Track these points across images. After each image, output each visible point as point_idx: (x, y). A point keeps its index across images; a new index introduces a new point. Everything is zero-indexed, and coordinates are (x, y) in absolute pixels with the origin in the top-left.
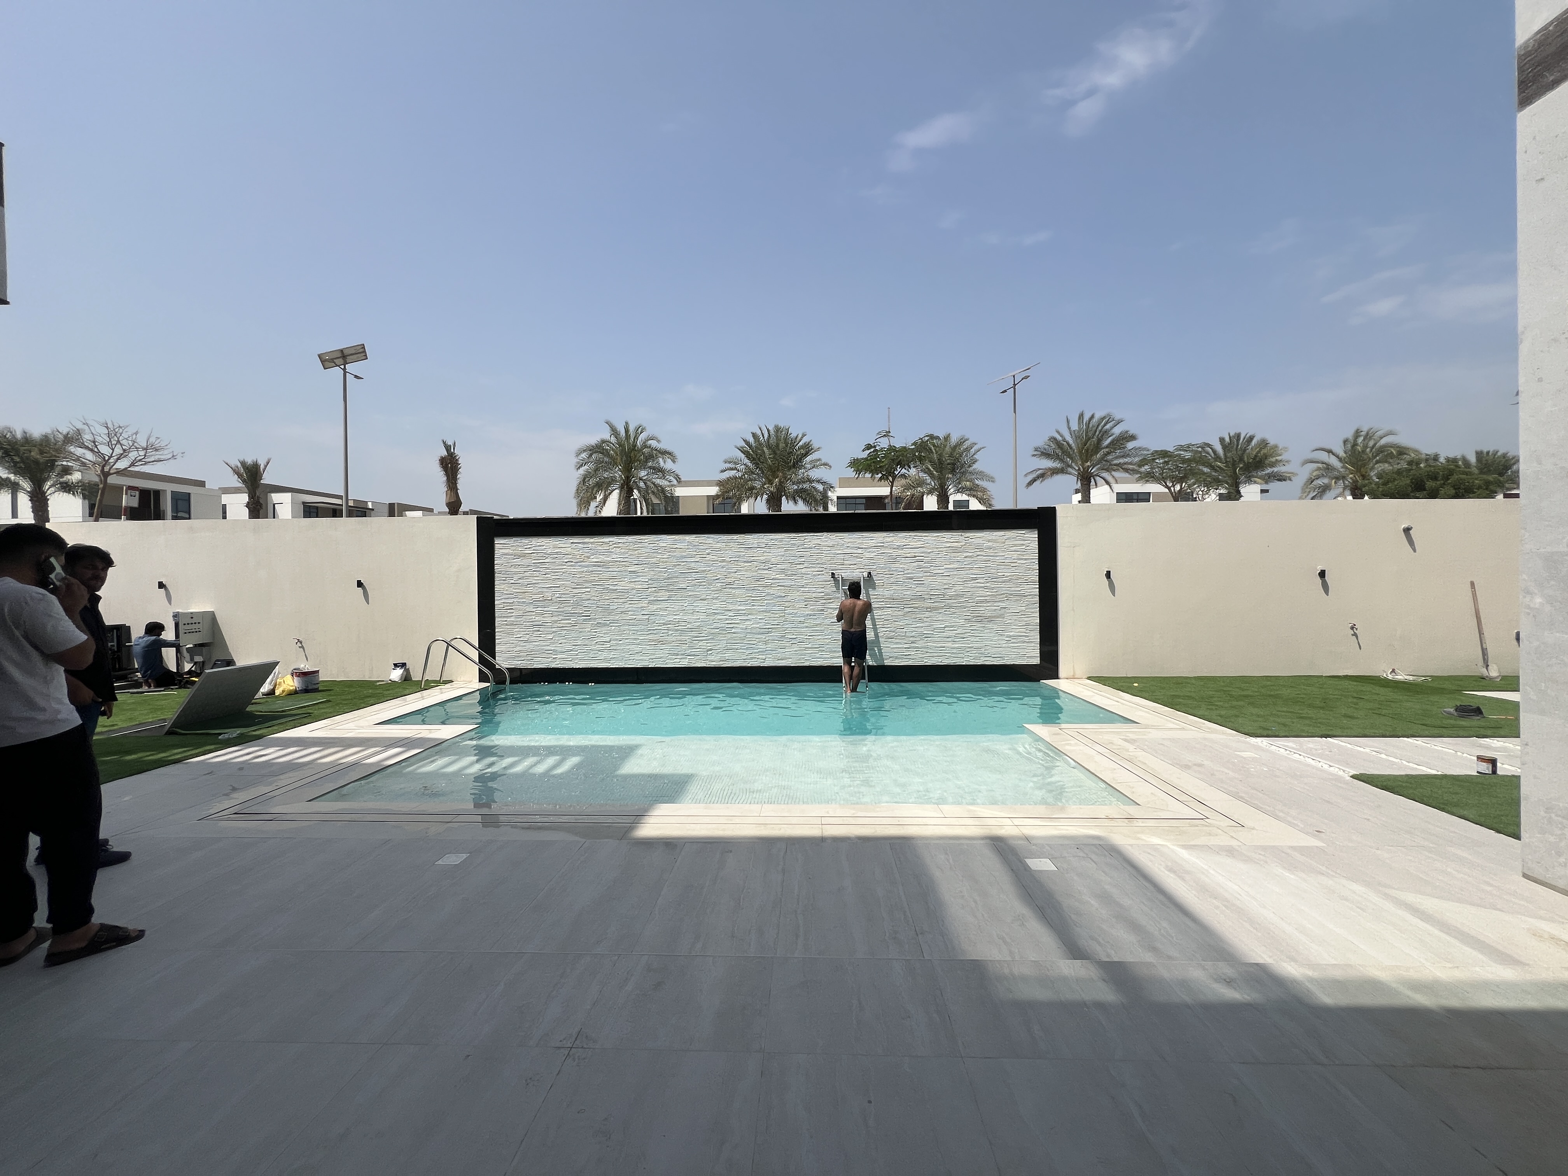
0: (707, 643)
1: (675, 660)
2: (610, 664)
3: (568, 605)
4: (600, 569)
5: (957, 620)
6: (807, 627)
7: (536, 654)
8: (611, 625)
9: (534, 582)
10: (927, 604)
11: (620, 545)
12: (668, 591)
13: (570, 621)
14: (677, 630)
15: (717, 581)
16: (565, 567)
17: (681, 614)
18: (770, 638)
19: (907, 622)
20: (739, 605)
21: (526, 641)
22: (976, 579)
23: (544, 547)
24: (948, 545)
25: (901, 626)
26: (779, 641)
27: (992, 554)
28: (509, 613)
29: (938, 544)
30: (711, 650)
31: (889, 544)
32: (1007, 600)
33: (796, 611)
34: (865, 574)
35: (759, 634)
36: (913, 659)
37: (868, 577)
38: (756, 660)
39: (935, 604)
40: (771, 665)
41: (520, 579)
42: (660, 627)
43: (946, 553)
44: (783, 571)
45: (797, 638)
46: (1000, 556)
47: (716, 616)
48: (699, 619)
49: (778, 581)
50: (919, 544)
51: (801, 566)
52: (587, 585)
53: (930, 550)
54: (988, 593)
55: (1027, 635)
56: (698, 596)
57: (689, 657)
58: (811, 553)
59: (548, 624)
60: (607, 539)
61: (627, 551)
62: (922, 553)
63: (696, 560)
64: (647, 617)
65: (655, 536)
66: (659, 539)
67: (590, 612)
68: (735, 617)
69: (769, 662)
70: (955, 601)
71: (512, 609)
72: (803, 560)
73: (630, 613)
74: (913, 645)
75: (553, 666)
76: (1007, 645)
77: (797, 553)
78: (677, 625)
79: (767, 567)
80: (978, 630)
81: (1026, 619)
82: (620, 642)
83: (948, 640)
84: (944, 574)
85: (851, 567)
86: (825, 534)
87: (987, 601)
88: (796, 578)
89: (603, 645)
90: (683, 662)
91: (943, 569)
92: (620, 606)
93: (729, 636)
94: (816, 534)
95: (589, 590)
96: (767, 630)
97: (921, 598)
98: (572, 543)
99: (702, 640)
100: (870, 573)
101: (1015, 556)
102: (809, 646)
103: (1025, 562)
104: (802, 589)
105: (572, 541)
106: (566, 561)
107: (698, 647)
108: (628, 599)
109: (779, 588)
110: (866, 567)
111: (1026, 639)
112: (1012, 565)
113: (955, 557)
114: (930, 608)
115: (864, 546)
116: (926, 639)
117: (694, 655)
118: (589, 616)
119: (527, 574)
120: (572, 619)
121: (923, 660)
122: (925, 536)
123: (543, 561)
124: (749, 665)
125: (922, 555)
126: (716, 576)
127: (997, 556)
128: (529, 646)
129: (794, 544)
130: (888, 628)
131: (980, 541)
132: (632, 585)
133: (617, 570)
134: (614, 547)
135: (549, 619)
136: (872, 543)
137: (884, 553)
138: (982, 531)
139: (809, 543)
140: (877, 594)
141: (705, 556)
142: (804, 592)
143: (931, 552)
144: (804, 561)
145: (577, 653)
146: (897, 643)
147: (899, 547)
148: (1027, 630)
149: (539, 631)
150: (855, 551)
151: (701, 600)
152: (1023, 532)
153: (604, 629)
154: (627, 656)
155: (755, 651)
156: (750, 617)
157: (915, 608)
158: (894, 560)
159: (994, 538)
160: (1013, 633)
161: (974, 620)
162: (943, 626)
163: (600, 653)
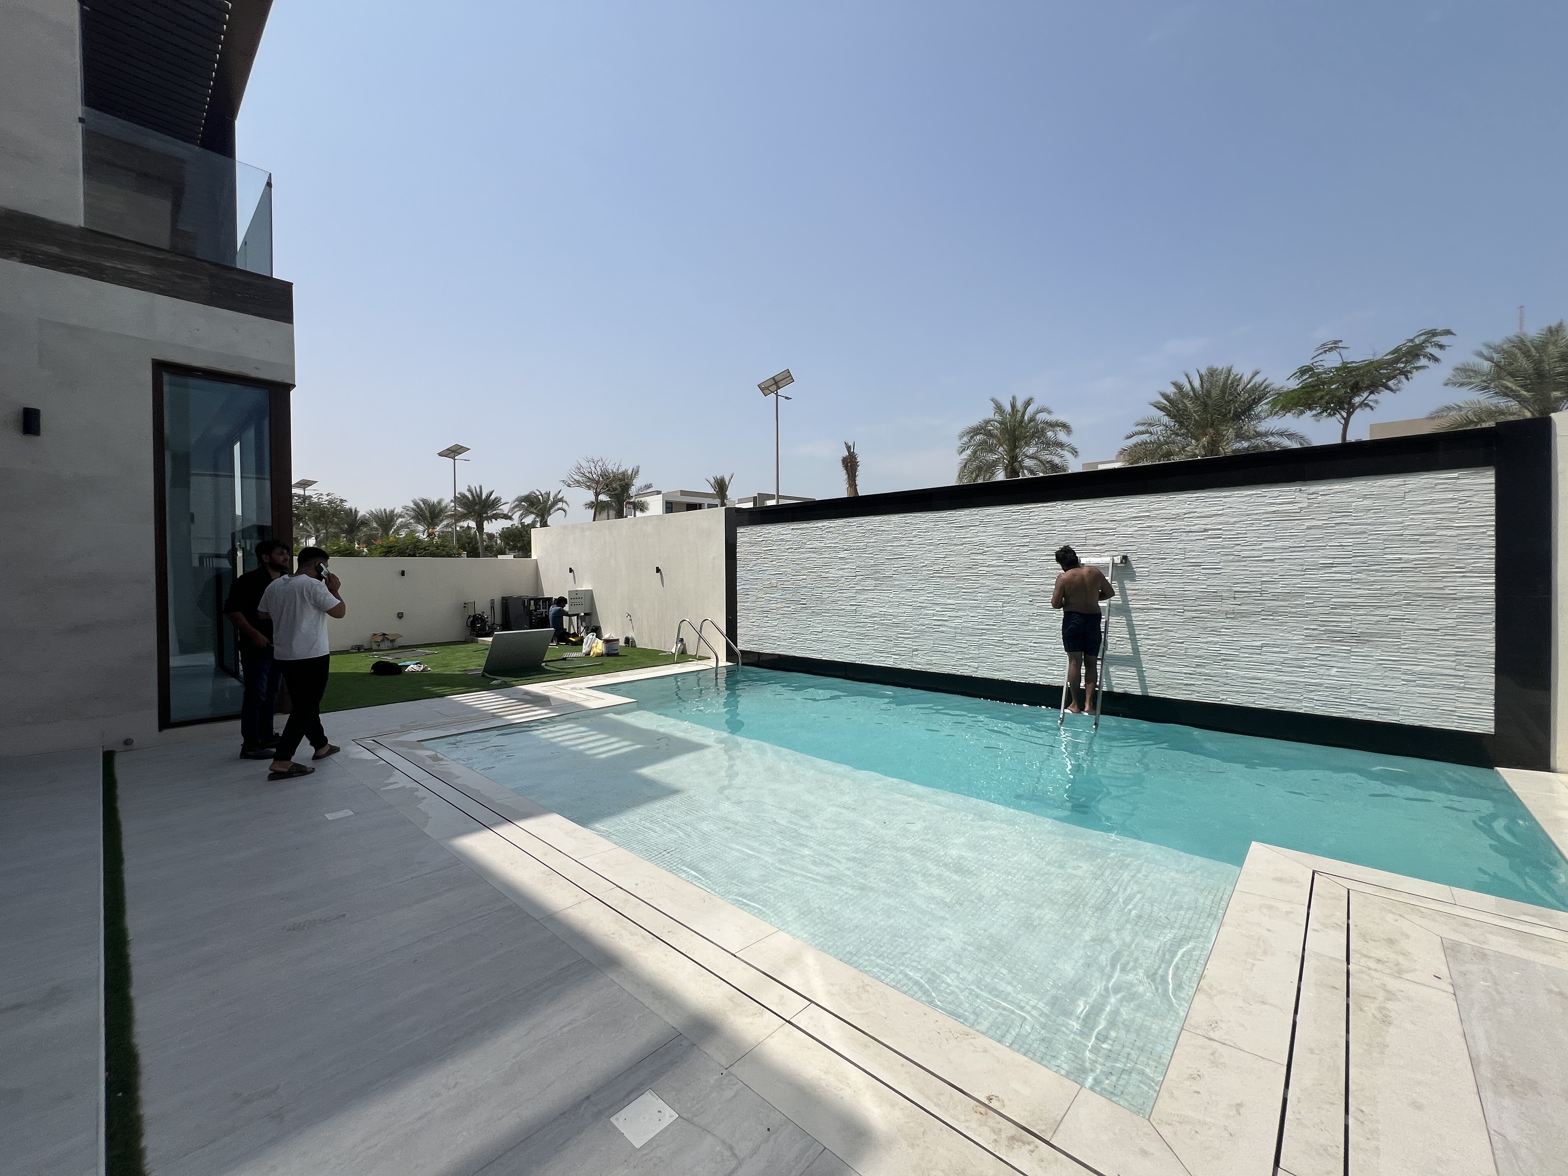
0: (913, 642)
1: (881, 658)
2: (822, 656)
3: (789, 592)
4: (814, 555)
5: (1290, 636)
6: (1032, 631)
7: (765, 640)
8: (823, 614)
9: (764, 569)
10: (1228, 606)
11: (831, 529)
12: (876, 579)
13: (790, 609)
14: (883, 624)
15: (924, 568)
16: (787, 554)
17: (887, 606)
18: (984, 641)
19: (1188, 633)
20: (948, 598)
21: (758, 626)
22: (1332, 565)
23: (772, 534)
24: (1274, 509)
25: (1179, 638)
26: (995, 646)
27: (1370, 521)
28: (747, 598)
29: (1250, 508)
30: (917, 650)
31: (1158, 512)
32: (1408, 604)
33: (1018, 608)
34: (1118, 560)
35: (970, 635)
36: (1199, 692)
37: (1121, 562)
38: (967, 668)
39: (1243, 607)
40: (985, 676)
41: (754, 566)
42: (866, 620)
43: (1268, 523)
44: (1000, 556)
45: (1019, 644)
46: (1391, 523)
47: (922, 610)
48: (904, 613)
49: (995, 568)
50: (1212, 510)
51: (1025, 549)
52: (804, 572)
53: (1235, 519)
54: (1359, 592)
55: (1461, 673)
56: (903, 586)
57: (894, 656)
58: (1038, 531)
59: (773, 611)
60: (820, 524)
61: (837, 535)
62: (1220, 524)
63: (903, 544)
64: (854, 608)
65: (862, 518)
66: (866, 521)
67: (805, 600)
68: (943, 613)
69: (983, 673)
70: (1286, 603)
71: (748, 595)
72: (1028, 540)
73: (839, 602)
74: (1198, 670)
75: (777, 652)
76: (1405, 689)
77: (1020, 532)
78: (883, 618)
79: (981, 551)
80: (1334, 656)
81: (1457, 643)
82: (831, 634)
83: (1269, 667)
84: (1264, 558)
85: (1097, 548)
86: (1059, 503)
87: (1355, 606)
88: (1017, 564)
89: (816, 635)
90: (889, 661)
91: (1259, 550)
92: (831, 595)
93: (937, 635)
94: (1045, 505)
95: (805, 577)
96: (980, 631)
97: (1215, 596)
98: (792, 529)
99: (908, 638)
100: (1125, 558)
101: (1431, 523)
102: (1035, 656)
103: (1458, 532)
104: (1026, 580)
105: (792, 527)
106: (788, 547)
107: (903, 645)
108: (838, 588)
109: (997, 577)
110: (1120, 548)
111: (1457, 682)
112: (1423, 539)
113: (1286, 529)
114: (1233, 613)
115: (1117, 518)
116: (1225, 663)
117: (898, 655)
118: (805, 604)
119: (759, 561)
120: (792, 607)
121: (1218, 695)
122: (1225, 497)
123: (770, 548)
124: (959, 673)
125: (1220, 527)
126: (924, 563)
127: (1384, 524)
128: (761, 631)
129: (1017, 520)
130: (1155, 640)
131: (1344, 498)
132: (841, 572)
133: (829, 556)
134: (827, 532)
135: (774, 605)
136: (1133, 513)
137: (1150, 527)
138: (1349, 480)
139: (1036, 517)
140: (1137, 588)
141: (911, 539)
142: (1029, 583)
143: (1236, 522)
144: (1029, 542)
145: (795, 641)
146: (1173, 665)
147: (1177, 517)
148: (1460, 664)
149: (767, 617)
150: (1103, 526)
151: (907, 590)
152: (1456, 475)
153: (818, 619)
154: (836, 649)
155: (967, 656)
156: (960, 613)
157: (1204, 611)
158: (1169, 537)
159: (1376, 491)
160: (1421, 667)
161: (1325, 637)
162: (1259, 643)
163: (814, 643)
